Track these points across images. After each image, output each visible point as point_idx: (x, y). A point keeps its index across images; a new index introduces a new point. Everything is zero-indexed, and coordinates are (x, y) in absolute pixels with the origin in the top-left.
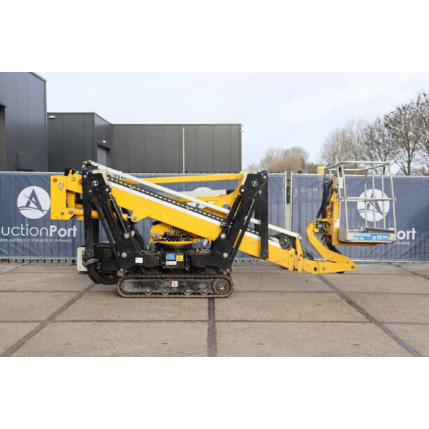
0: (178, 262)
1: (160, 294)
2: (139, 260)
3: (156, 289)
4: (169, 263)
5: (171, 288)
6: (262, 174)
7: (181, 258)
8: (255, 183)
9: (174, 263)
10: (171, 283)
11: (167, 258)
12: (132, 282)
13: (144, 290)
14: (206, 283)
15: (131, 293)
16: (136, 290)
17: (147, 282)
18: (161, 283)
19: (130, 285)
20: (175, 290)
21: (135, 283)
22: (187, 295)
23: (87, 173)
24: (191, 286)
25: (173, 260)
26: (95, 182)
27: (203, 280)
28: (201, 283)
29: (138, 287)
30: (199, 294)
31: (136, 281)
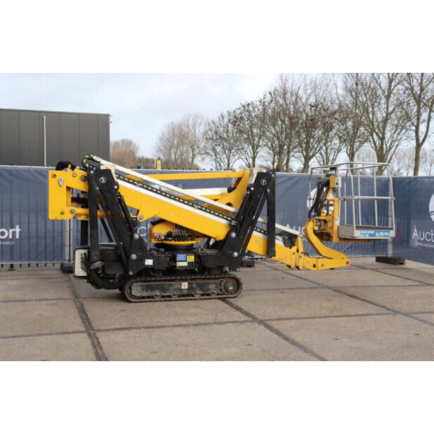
0: (189, 263)
1: (169, 296)
2: (149, 262)
3: (166, 292)
4: (180, 264)
5: (181, 290)
6: (271, 173)
7: (191, 258)
8: (264, 182)
9: (185, 264)
10: (181, 285)
11: (178, 259)
12: (140, 286)
13: (153, 294)
14: (216, 283)
15: (139, 298)
16: (145, 294)
17: (156, 285)
18: (171, 285)
19: (139, 289)
20: (185, 293)
21: (144, 286)
22: (197, 297)
23: (95, 169)
24: (201, 287)
25: (184, 261)
26: (102, 178)
27: (213, 281)
28: (211, 283)
29: (147, 290)
30: (209, 295)
31: (145, 284)
